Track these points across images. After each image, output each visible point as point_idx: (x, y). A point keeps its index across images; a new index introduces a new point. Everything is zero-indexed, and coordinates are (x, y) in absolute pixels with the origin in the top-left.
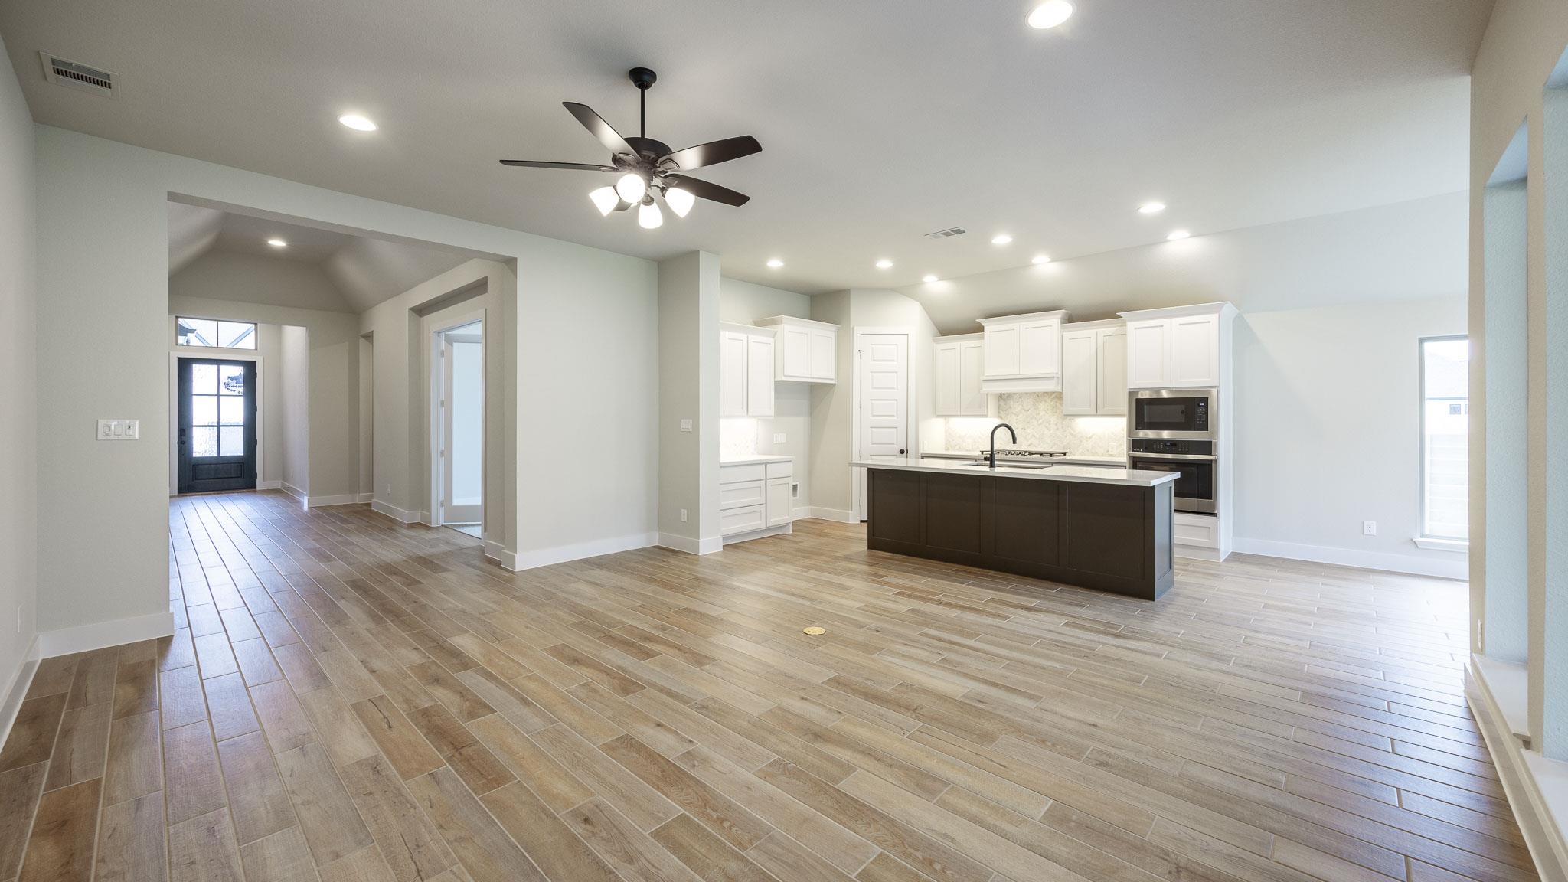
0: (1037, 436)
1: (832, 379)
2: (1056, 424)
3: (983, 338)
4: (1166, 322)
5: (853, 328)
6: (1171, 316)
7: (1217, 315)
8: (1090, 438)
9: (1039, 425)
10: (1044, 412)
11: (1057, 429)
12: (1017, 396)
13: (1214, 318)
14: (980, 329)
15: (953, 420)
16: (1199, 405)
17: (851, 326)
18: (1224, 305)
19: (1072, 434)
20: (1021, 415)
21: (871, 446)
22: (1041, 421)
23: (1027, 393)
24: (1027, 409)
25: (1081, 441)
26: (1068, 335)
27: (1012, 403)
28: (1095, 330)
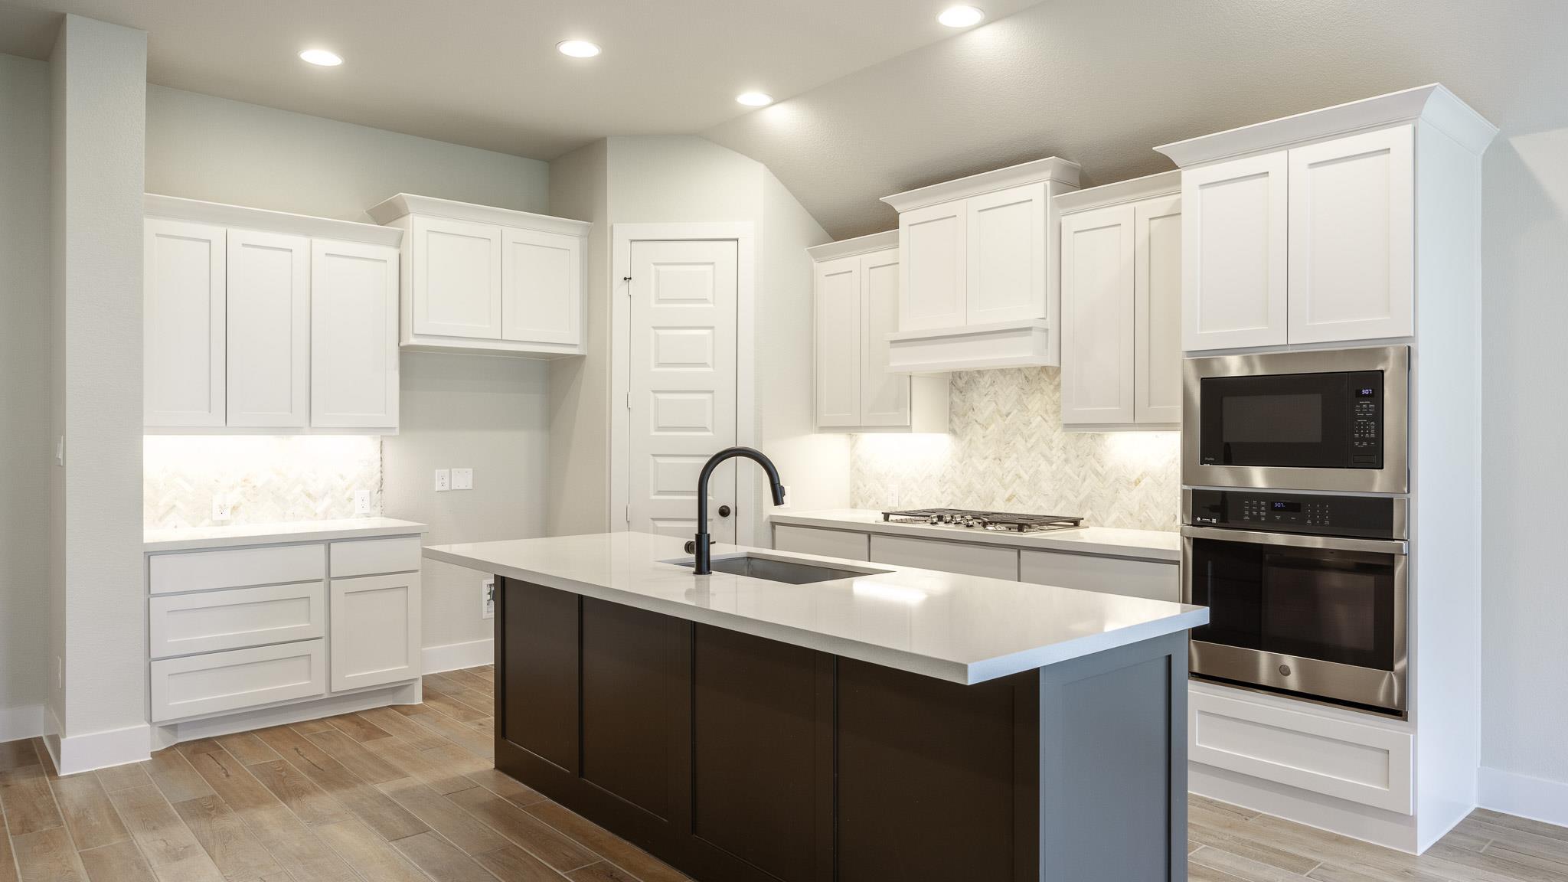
0: (1026, 477)
1: (575, 345)
2: (1064, 448)
3: (896, 240)
4: (1272, 162)
5: (612, 227)
6: (1287, 145)
7: (1406, 130)
8: (1137, 482)
9: (1030, 450)
10: (1039, 418)
11: (1066, 461)
12: (986, 380)
13: (1399, 137)
14: (888, 221)
15: (866, 439)
16: (1359, 394)
17: (609, 225)
18: (1423, 97)
19: (1097, 474)
20: (993, 426)
21: (654, 497)
22: (1033, 440)
23: (1003, 371)
24: (1004, 412)
25: (1117, 491)
26: (1073, 222)
27: (975, 396)
28: (1131, 206)
